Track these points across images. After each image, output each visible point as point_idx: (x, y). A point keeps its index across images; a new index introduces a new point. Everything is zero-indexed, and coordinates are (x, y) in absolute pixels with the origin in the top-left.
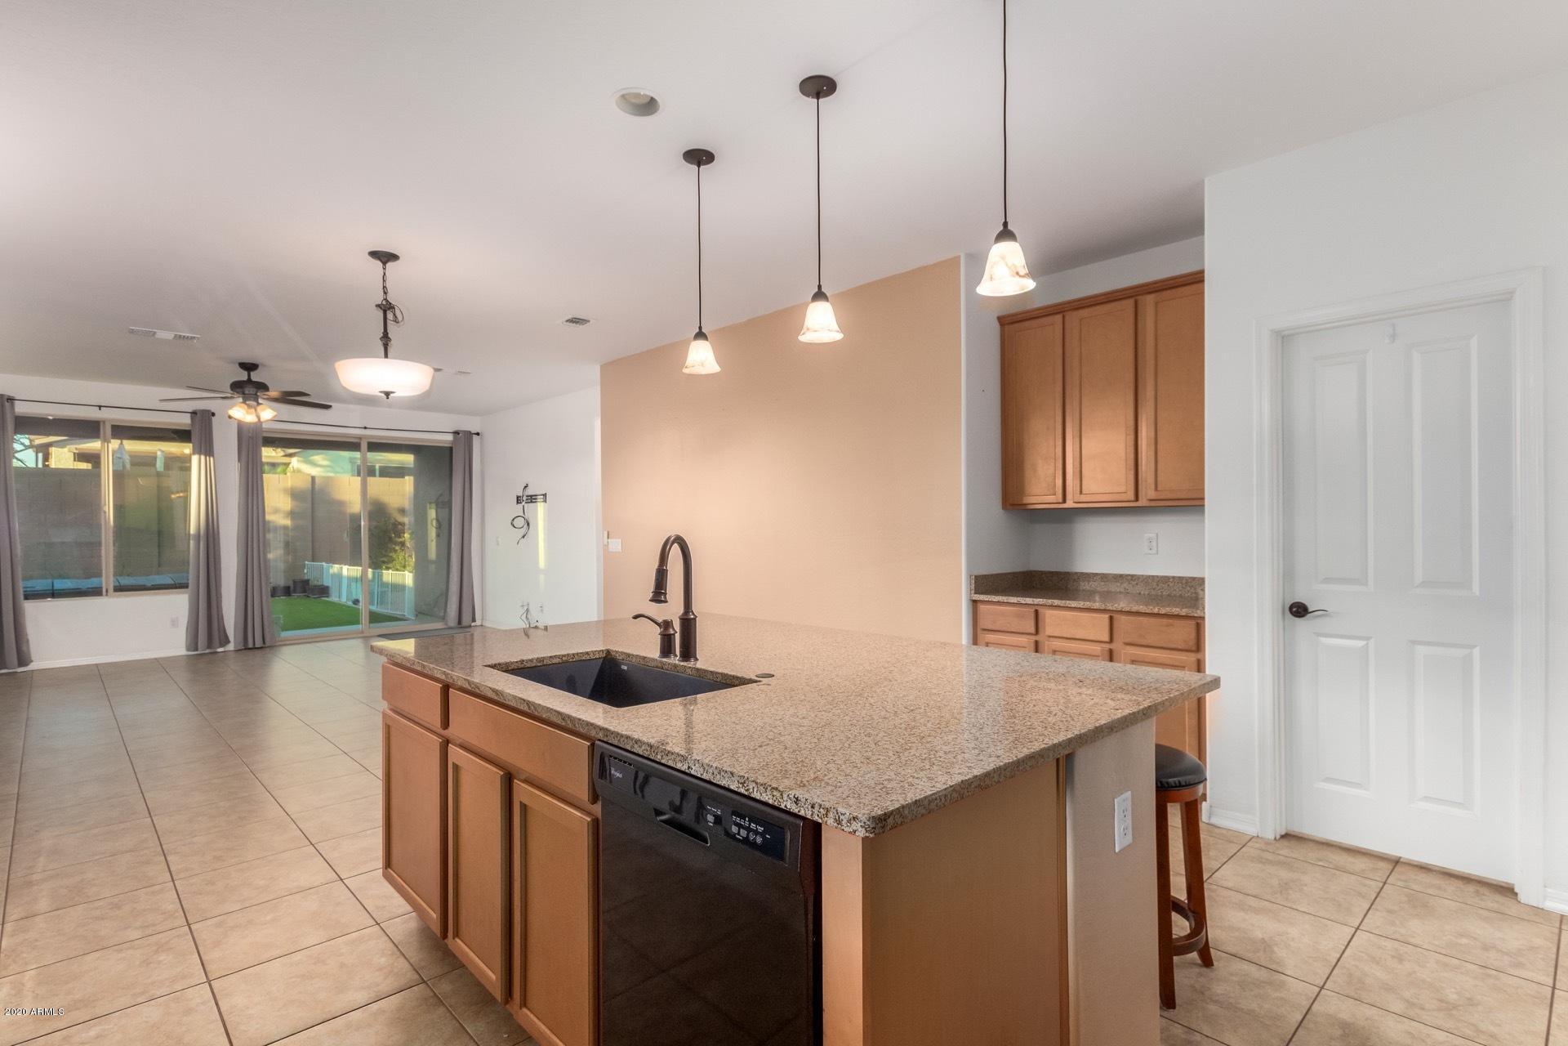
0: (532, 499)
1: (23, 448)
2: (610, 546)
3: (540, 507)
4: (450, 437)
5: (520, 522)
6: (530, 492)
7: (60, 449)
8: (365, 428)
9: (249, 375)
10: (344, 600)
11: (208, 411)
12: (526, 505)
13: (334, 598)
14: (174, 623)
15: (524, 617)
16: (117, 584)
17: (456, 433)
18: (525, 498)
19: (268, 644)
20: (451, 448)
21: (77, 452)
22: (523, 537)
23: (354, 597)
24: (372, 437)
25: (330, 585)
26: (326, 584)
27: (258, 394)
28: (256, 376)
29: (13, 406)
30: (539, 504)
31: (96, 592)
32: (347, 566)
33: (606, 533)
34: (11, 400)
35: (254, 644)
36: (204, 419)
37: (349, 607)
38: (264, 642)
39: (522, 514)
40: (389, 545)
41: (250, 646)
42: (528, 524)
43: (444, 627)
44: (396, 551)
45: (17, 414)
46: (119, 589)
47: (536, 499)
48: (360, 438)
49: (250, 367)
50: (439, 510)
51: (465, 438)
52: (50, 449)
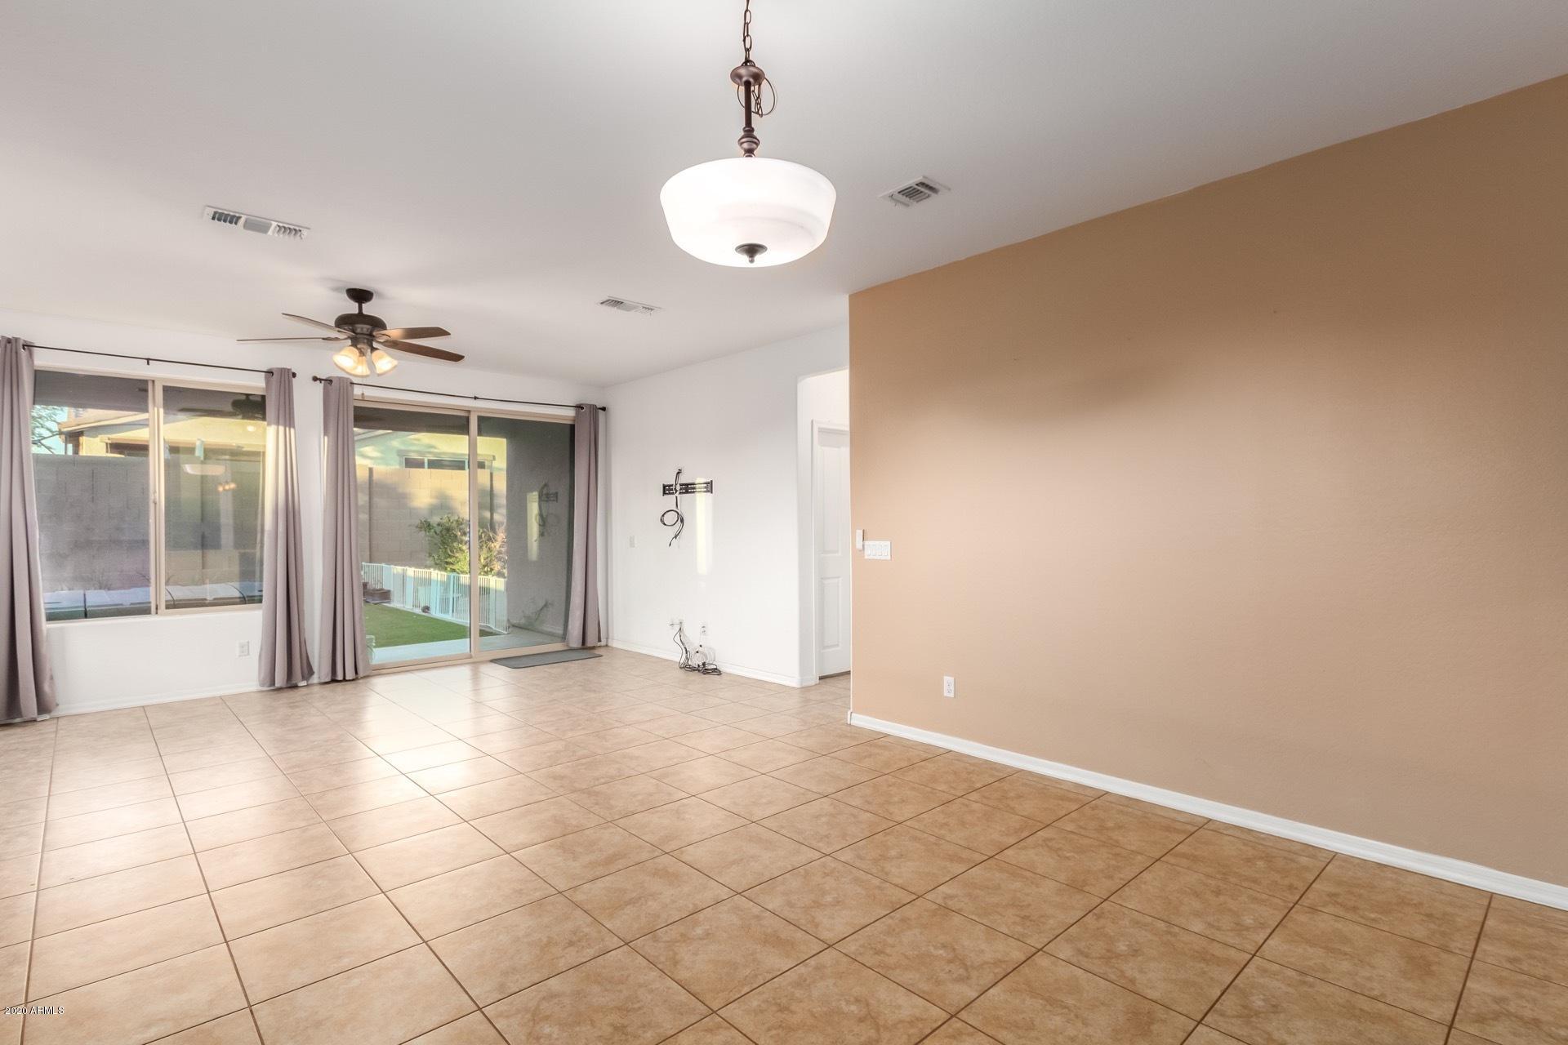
0: (688, 488)
1: (50, 434)
2: (868, 552)
3: (701, 499)
4: (571, 413)
5: (671, 518)
6: (684, 479)
7: (91, 439)
8: (476, 398)
9: (360, 308)
10: (408, 607)
11: (289, 370)
12: (679, 496)
13: (395, 604)
14: (245, 649)
15: (677, 639)
16: (170, 598)
17: (579, 407)
18: (678, 488)
19: (361, 674)
20: (572, 427)
21: (109, 442)
22: (676, 537)
23: (423, 605)
24: (481, 410)
25: (392, 590)
26: (386, 587)
27: (374, 334)
28: (368, 309)
29: (31, 355)
30: (697, 494)
31: (143, 610)
32: (413, 569)
33: (859, 533)
34: (28, 346)
35: (344, 675)
36: (282, 378)
37: (418, 615)
38: (356, 673)
39: (675, 509)
40: (455, 544)
41: (340, 677)
42: (682, 521)
43: (566, 648)
44: (462, 551)
45: (36, 368)
46: (173, 604)
47: (694, 488)
48: (469, 411)
49: (360, 295)
50: (544, 505)
51: (592, 414)
52: (81, 438)
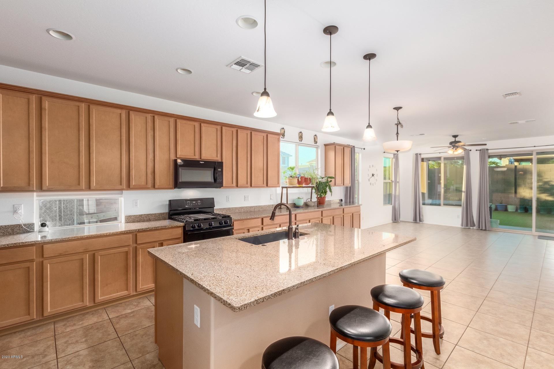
8: (535, 146)
9: (455, 139)
16: (444, 203)
19: (486, 229)
24: (538, 150)
29: (421, 156)
31: (439, 205)
34: (420, 154)
35: (482, 228)
36: (467, 152)
45: (422, 158)
46: (444, 205)
48: (533, 151)
49: (455, 136)
